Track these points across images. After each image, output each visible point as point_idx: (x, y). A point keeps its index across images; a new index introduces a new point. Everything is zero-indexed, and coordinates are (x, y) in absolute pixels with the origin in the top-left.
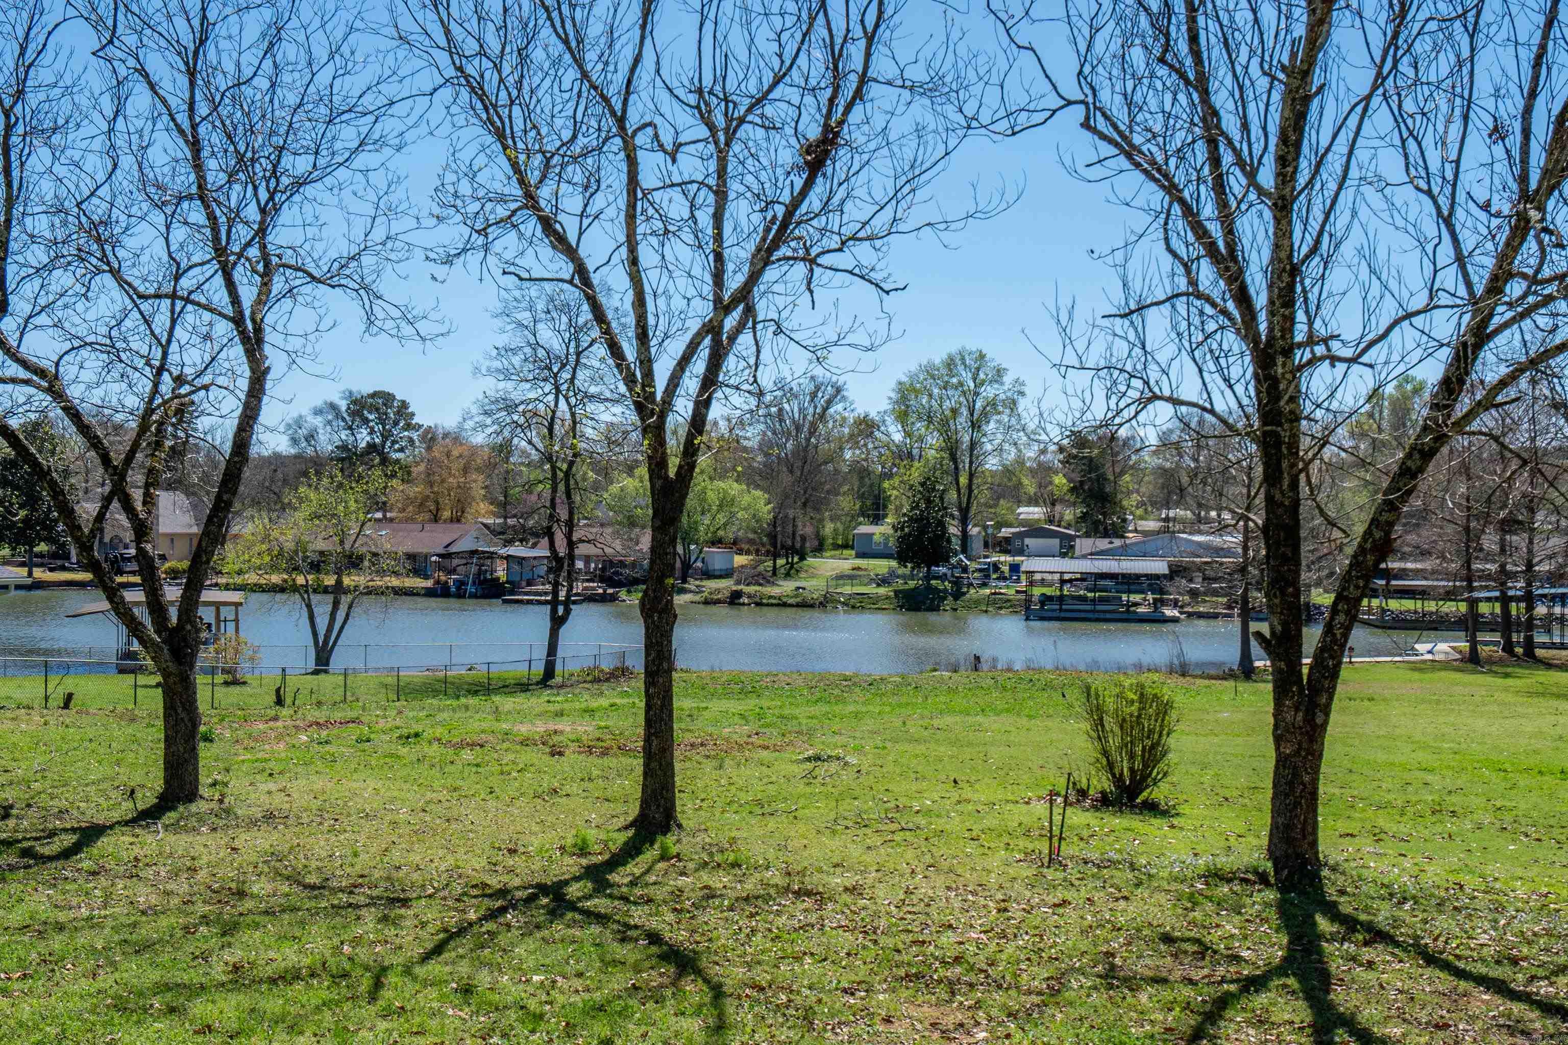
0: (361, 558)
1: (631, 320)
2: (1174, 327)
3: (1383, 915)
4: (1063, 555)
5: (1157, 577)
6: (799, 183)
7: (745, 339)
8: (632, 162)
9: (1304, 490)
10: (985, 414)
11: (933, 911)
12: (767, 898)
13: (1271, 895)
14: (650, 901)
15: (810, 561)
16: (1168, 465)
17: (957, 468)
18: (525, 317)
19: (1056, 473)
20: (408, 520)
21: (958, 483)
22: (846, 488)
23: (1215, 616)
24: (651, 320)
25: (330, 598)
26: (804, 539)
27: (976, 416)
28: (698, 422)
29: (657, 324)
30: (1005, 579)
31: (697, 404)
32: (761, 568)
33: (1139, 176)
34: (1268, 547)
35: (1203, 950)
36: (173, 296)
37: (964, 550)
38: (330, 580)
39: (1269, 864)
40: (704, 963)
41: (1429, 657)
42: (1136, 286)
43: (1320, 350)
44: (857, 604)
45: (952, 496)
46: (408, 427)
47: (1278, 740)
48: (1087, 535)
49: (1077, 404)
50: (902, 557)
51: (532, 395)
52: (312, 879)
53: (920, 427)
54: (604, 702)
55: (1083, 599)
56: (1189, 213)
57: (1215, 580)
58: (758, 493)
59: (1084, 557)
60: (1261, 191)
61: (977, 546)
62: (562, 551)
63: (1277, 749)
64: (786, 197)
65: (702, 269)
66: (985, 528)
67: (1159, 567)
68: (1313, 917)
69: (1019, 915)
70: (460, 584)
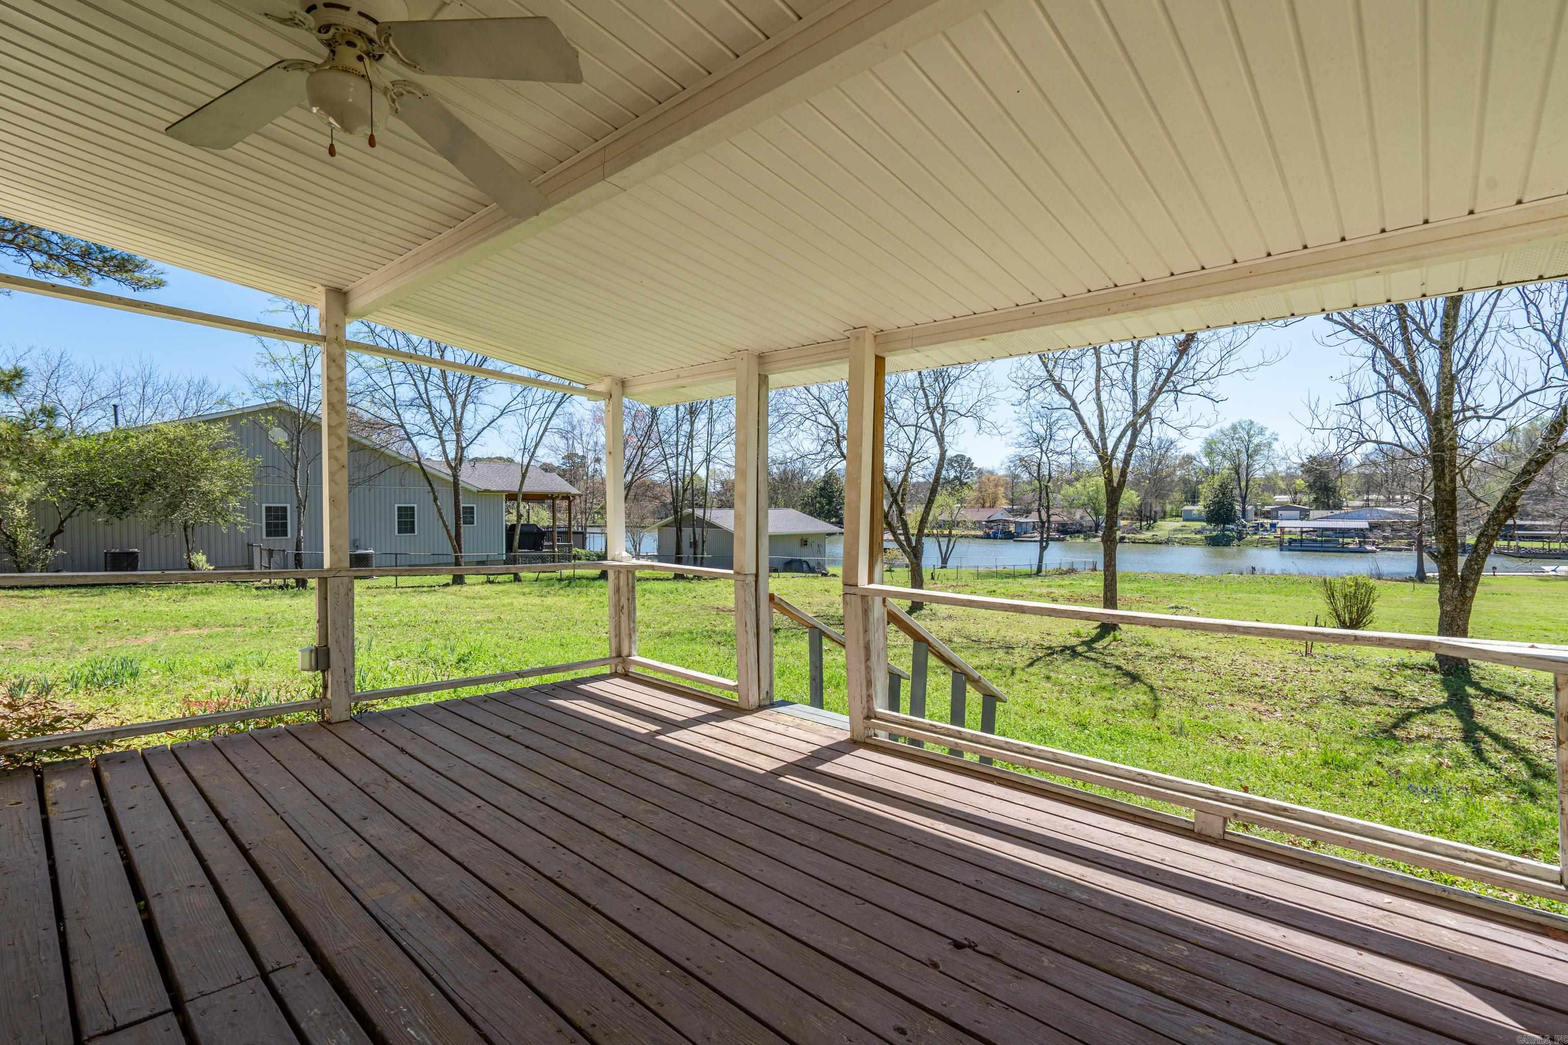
0: (958, 523)
1: (1097, 422)
2: (1378, 406)
3: (1510, 690)
4: (1302, 519)
5: (1362, 530)
6: (1175, 359)
7: (1147, 426)
8: (1098, 359)
9: (1459, 481)
10: (1256, 452)
11: (1247, 668)
12: (1165, 658)
13: (1438, 676)
14: (1112, 655)
15: (1159, 523)
16: (1367, 472)
17: (1239, 478)
18: (1027, 420)
19: (1297, 478)
20: (971, 507)
21: (1240, 485)
22: (1177, 489)
23: (1400, 550)
24: (1105, 422)
25: (947, 539)
26: (1156, 512)
27: (1250, 451)
28: (1126, 462)
29: (1109, 424)
30: (1267, 531)
31: (1126, 455)
32: (1134, 526)
33: (1361, 340)
34: (1436, 511)
35: (1396, 696)
36: (916, 426)
37: (1244, 517)
38: (946, 532)
39: (1436, 663)
40: (1143, 678)
41: (1554, 573)
42: (1356, 388)
43: (1468, 414)
44: (1185, 543)
45: (1236, 492)
46: (971, 468)
47: (1442, 603)
48: (1317, 508)
49: (1320, 446)
50: (1209, 520)
51: (1031, 453)
52: (974, 638)
53: (1219, 459)
54: (1068, 583)
55: (1315, 541)
56: (1389, 355)
57: (1400, 531)
58: (1133, 492)
59: (1315, 520)
60: (1431, 340)
61: (1251, 515)
62: (1044, 518)
63: (1442, 608)
64: (1168, 365)
65: (1126, 397)
66: (1256, 506)
67: (1364, 524)
68: (1464, 687)
69: (1292, 674)
70: (995, 533)
